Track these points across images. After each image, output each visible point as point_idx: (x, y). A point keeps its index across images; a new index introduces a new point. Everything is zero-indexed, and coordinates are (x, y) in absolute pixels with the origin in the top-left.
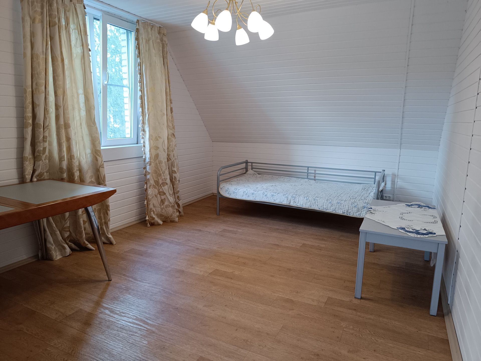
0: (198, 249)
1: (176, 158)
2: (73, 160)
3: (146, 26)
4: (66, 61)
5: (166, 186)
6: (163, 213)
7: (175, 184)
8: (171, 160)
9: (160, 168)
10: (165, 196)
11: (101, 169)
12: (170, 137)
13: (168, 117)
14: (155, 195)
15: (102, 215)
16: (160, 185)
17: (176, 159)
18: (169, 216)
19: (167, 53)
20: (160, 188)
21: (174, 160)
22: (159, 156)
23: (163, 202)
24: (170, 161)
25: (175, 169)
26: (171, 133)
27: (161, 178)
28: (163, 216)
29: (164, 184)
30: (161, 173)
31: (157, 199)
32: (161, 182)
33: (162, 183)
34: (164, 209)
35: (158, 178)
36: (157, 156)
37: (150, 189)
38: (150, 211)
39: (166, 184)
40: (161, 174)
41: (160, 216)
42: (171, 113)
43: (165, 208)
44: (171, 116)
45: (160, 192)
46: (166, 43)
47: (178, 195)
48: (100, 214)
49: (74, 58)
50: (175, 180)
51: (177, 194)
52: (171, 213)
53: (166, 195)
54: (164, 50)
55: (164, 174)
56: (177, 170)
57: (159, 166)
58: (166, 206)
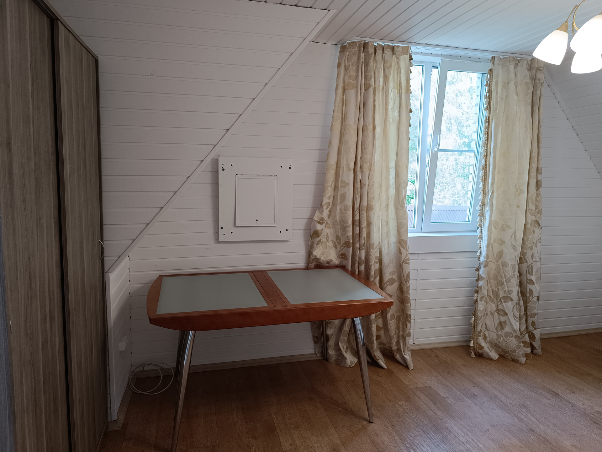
0: (533, 431)
1: (538, 259)
2: (371, 250)
3: (507, 62)
4: (378, 130)
5: (510, 303)
6: (500, 343)
7: (530, 301)
8: (527, 262)
9: (504, 272)
10: (506, 317)
11: (404, 265)
12: (529, 226)
13: (530, 195)
14: (491, 312)
15: (401, 326)
16: (501, 299)
17: (536, 262)
18: (509, 350)
19: (540, 97)
20: (499, 303)
21: (532, 264)
22: (504, 255)
23: (501, 325)
24: (526, 264)
25: (533, 278)
26: (532, 220)
27: (503, 289)
28: (500, 347)
29: (507, 298)
30: (504, 281)
31: (493, 318)
32: (501, 294)
33: (504, 297)
34: (503, 337)
35: (498, 288)
36: (501, 254)
37: (481, 301)
38: (478, 334)
39: (509, 299)
40: (504, 283)
41: (495, 346)
42: (537, 189)
43: (505, 336)
44: (535, 194)
45: (498, 309)
46: (541, 82)
47: (533, 319)
48: (399, 323)
49: (390, 123)
50: (530, 296)
51: (531, 317)
52: (514, 346)
53: (508, 317)
54: (537, 93)
55: (509, 284)
56: (536, 280)
57: (502, 270)
58: (505, 333)
